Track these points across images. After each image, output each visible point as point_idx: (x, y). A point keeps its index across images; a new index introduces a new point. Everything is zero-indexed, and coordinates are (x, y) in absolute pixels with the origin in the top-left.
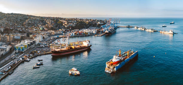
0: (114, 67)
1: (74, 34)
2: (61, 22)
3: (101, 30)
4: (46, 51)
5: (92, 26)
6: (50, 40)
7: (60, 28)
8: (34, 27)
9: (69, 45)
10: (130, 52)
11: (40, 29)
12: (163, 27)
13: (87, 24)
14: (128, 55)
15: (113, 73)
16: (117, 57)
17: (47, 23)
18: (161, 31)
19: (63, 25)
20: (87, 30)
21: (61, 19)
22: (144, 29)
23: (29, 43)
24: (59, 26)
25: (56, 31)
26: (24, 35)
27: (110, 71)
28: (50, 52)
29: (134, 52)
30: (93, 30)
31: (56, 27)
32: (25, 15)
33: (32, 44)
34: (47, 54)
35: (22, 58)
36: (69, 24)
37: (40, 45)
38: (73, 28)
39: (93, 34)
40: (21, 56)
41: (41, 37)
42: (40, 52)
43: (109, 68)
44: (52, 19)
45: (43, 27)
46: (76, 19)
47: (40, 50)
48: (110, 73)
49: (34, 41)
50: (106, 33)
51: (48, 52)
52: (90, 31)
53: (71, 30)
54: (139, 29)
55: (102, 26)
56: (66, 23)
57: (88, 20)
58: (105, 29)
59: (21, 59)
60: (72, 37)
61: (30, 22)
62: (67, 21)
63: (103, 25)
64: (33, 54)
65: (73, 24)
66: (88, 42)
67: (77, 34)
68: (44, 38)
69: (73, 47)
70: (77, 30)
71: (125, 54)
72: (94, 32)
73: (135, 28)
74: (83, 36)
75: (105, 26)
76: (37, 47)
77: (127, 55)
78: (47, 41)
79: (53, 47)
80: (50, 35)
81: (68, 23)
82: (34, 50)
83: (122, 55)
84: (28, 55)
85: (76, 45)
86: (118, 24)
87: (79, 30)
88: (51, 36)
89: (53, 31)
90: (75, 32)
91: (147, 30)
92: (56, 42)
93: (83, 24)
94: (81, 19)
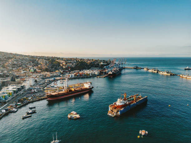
0: (118, 111)
1: (73, 76)
2: (58, 62)
3: (104, 71)
4: (41, 97)
5: (94, 67)
6: (44, 83)
7: (56, 69)
8: (22, 69)
9: (68, 88)
10: (137, 97)
11: (30, 70)
12: (186, 69)
13: (89, 65)
14: (135, 99)
15: (116, 116)
16: (121, 101)
17: (40, 64)
18: (181, 75)
19: (60, 66)
20: (88, 70)
21: (58, 59)
22: (156, 72)
23: (15, 89)
24: (55, 66)
25: (52, 73)
26: (6, 80)
27: (113, 115)
28: (46, 96)
29: (142, 97)
30: (96, 71)
31: (52, 68)
32: (7, 53)
33: (19, 90)
34: (42, 100)
35: (5, 109)
36: (68, 64)
37: (31, 90)
38: (73, 69)
39: (96, 75)
40: (4, 107)
41: (32, 80)
42: (32, 99)
43: (113, 111)
44: (46, 58)
45: (35, 68)
46: (76, 59)
47: (31, 96)
48: (113, 116)
49: (22, 86)
50: (110, 75)
51: (42, 98)
52: (92, 72)
53: (70, 71)
54: (150, 71)
55: (105, 67)
56: (64, 64)
57: (90, 60)
58: (108, 70)
59: (4, 111)
60: (71, 79)
61: (15, 62)
62: (65, 61)
63: (106, 65)
64: (22, 102)
65: (73, 64)
66: (89, 84)
67: (78, 76)
68: (36, 81)
69: (73, 89)
70: (77, 71)
71: (130, 98)
72: (96, 73)
73: (145, 69)
74: (85, 77)
75: (109, 67)
76: (27, 93)
77: (133, 100)
78: (41, 85)
79: (49, 91)
80: (44, 78)
81: (66, 64)
82: (23, 96)
83: (128, 99)
84: (14, 105)
85: (77, 87)
86: (123, 65)
87: (80, 71)
88: (46, 79)
89: (48, 73)
90: (75, 73)
91: (161, 73)
92: (52, 84)
93: (84, 65)
94: (81, 59)
